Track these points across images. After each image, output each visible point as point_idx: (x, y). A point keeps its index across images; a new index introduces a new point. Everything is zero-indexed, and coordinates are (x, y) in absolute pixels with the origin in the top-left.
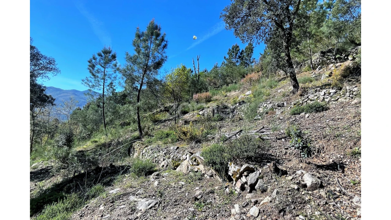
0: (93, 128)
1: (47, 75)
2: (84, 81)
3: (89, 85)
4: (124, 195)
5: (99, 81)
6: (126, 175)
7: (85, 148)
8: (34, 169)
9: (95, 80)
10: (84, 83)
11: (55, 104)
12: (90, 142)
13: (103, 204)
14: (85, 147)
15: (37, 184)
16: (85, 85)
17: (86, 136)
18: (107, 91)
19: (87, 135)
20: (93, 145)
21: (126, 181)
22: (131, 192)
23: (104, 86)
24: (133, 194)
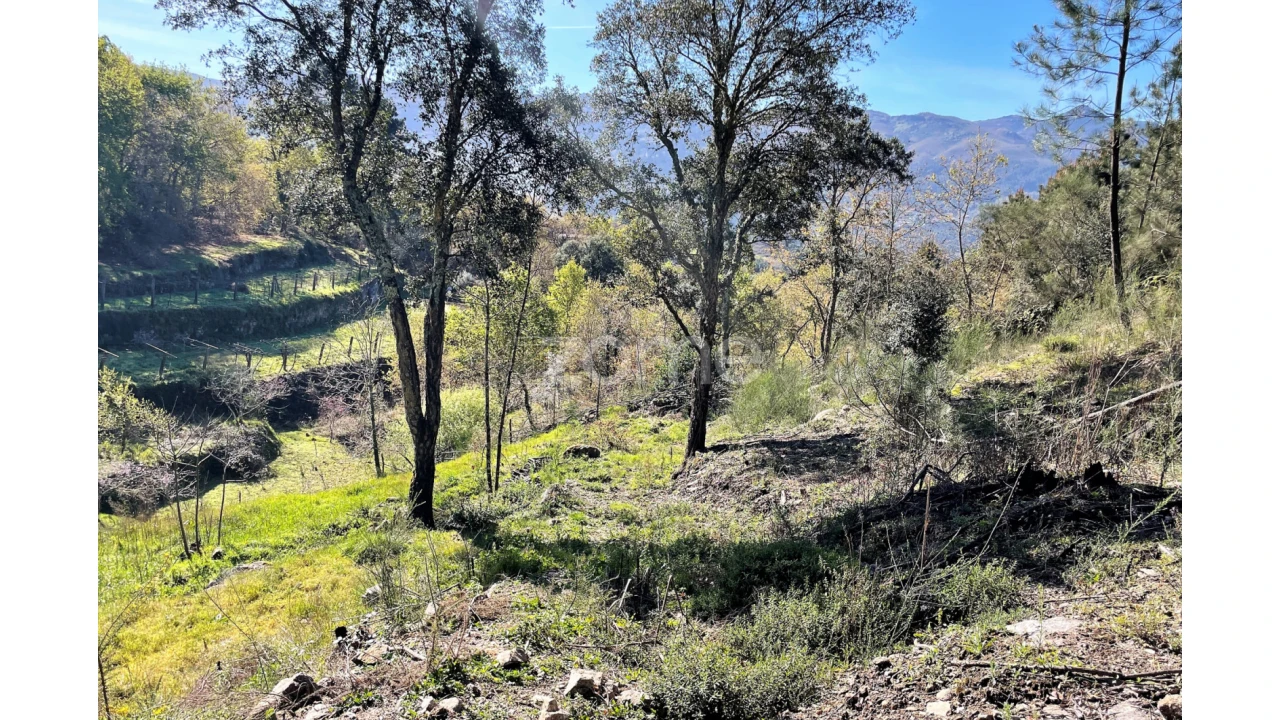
0: (1068, 284)
1: (865, 41)
2: (1026, 48)
3: (1049, 67)
4: (1081, 678)
5: (1093, 36)
6: (1162, 547)
7: (1013, 374)
8: (817, 432)
9: (1079, 36)
10: (1022, 60)
11: (910, 178)
12: (1040, 346)
13: (953, 688)
14: (1014, 366)
15: (808, 489)
16: (1027, 70)
17: (1035, 318)
18: (1156, 95)
19: (1037, 314)
20: (1051, 362)
21: (1155, 585)
22: (1134, 678)
23: (1123, 60)
24: (1142, 694)
